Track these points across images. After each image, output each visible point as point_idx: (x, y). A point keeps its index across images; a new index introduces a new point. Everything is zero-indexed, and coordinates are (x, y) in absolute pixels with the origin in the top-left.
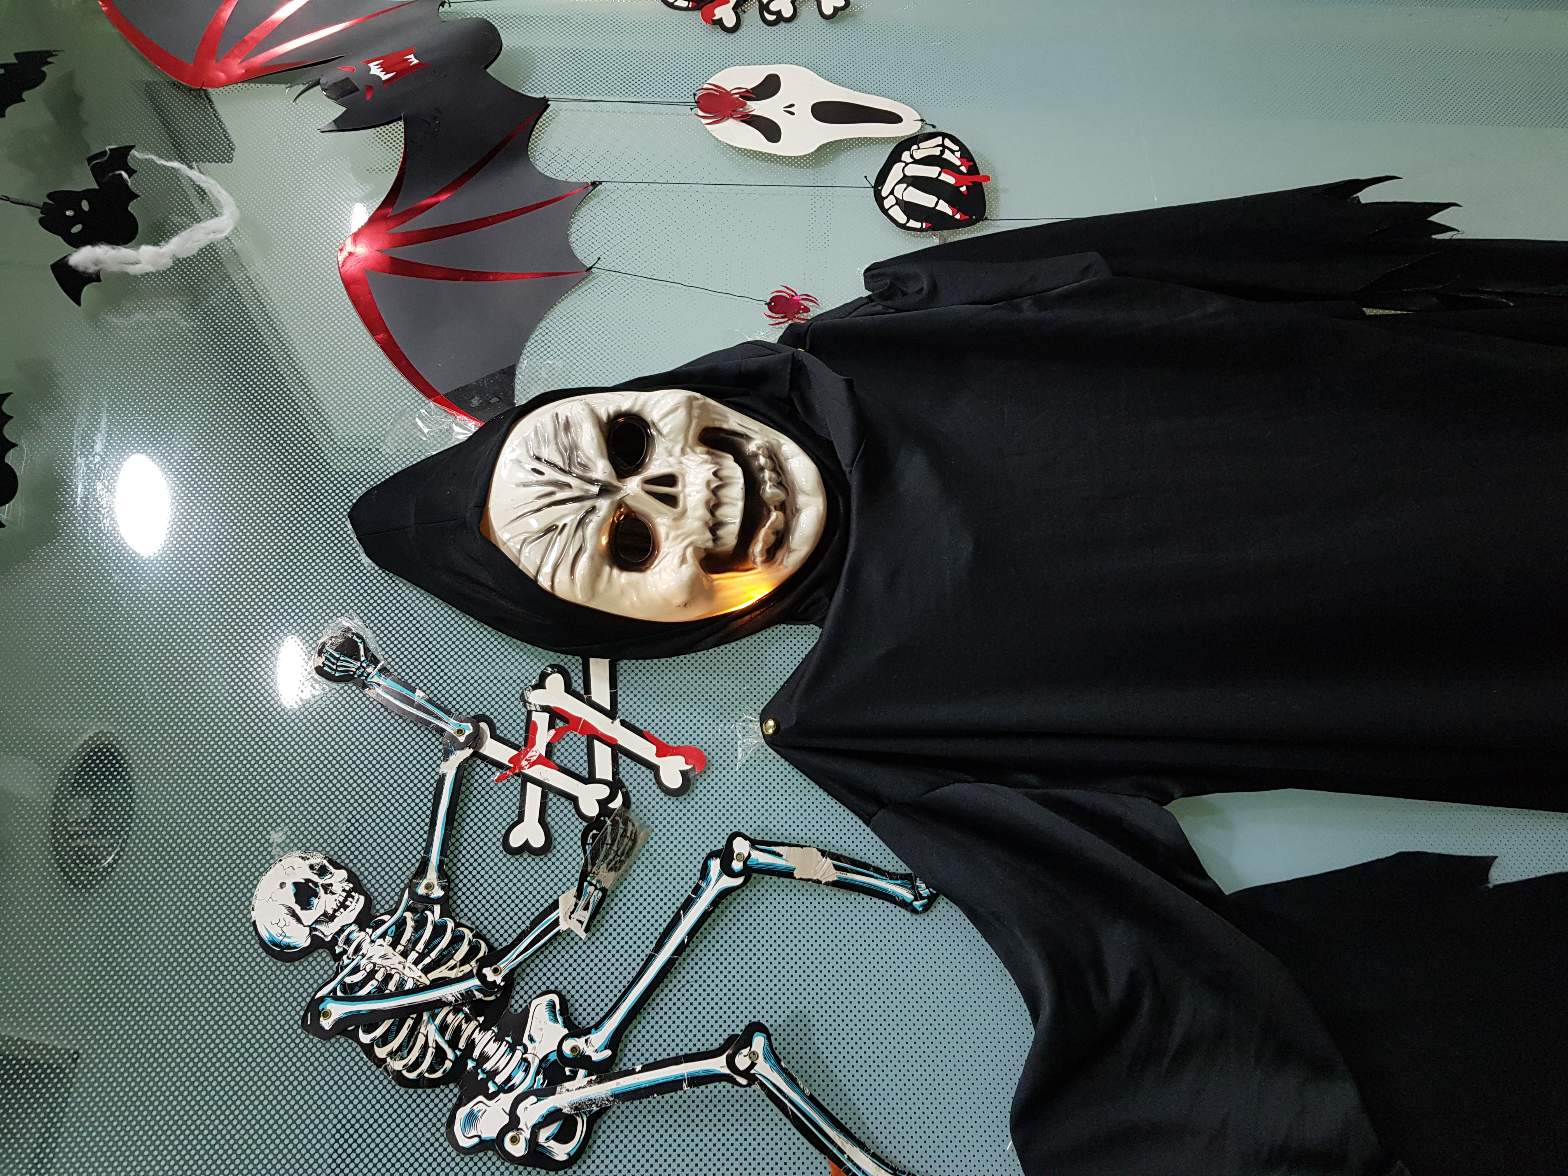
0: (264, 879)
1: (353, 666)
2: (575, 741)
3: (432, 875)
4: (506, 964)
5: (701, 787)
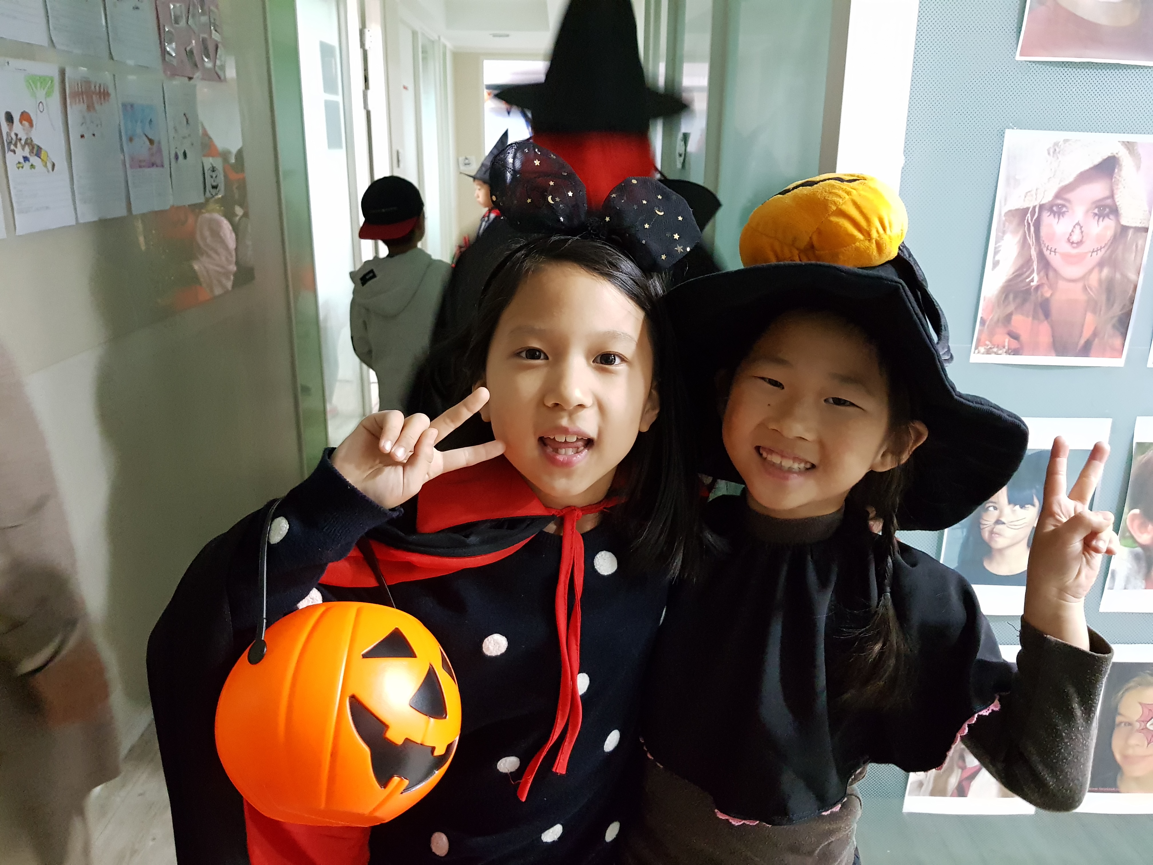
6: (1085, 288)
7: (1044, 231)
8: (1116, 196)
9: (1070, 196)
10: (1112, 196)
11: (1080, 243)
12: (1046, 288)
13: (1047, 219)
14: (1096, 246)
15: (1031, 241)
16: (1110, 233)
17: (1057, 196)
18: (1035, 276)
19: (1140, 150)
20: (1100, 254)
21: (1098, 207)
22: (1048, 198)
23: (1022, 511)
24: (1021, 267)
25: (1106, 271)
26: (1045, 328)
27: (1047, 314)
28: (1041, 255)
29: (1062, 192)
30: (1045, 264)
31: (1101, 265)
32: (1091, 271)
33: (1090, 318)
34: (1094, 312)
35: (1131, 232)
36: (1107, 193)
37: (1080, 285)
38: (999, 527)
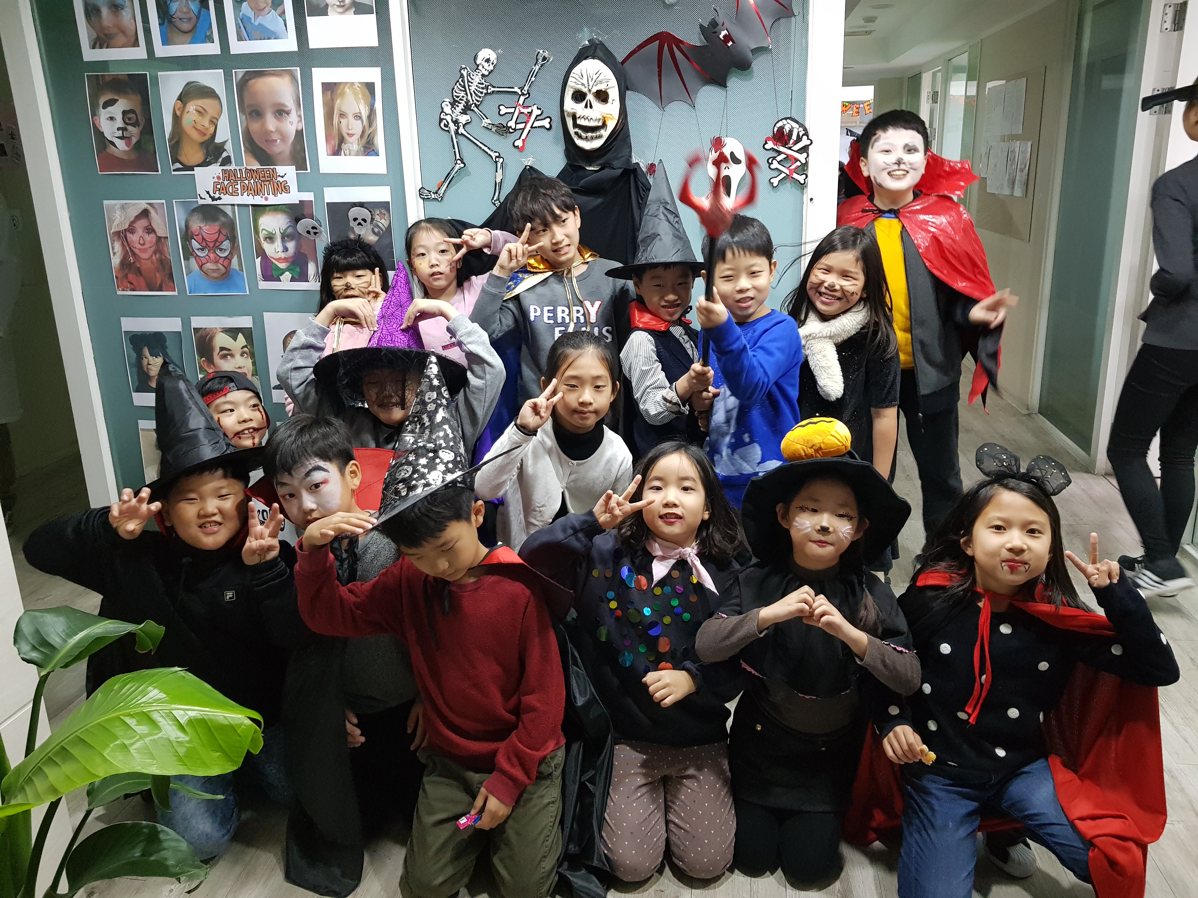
0: (490, 50)
1: (540, 61)
2: (525, 119)
3: (493, 89)
4: (475, 109)
5: (516, 150)
6: (152, 262)
7: (129, 239)
8: (153, 225)
9: (135, 225)
10: (151, 225)
11: (144, 244)
12: (137, 263)
13: (129, 235)
14: (151, 245)
15: (125, 244)
16: (154, 240)
17: (130, 226)
18: (131, 258)
19: (156, 206)
20: (153, 248)
21: (147, 229)
22: (127, 227)
23: (156, 359)
24: (125, 255)
25: (158, 255)
26: (141, 279)
27: (141, 274)
28: (130, 248)
29: (132, 223)
30: (134, 254)
31: (155, 253)
32: (152, 256)
33: (158, 275)
34: (158, 271)
35: (163, 239)
36: (148, 224)
37: (150, 261)
38: (149, 366)
